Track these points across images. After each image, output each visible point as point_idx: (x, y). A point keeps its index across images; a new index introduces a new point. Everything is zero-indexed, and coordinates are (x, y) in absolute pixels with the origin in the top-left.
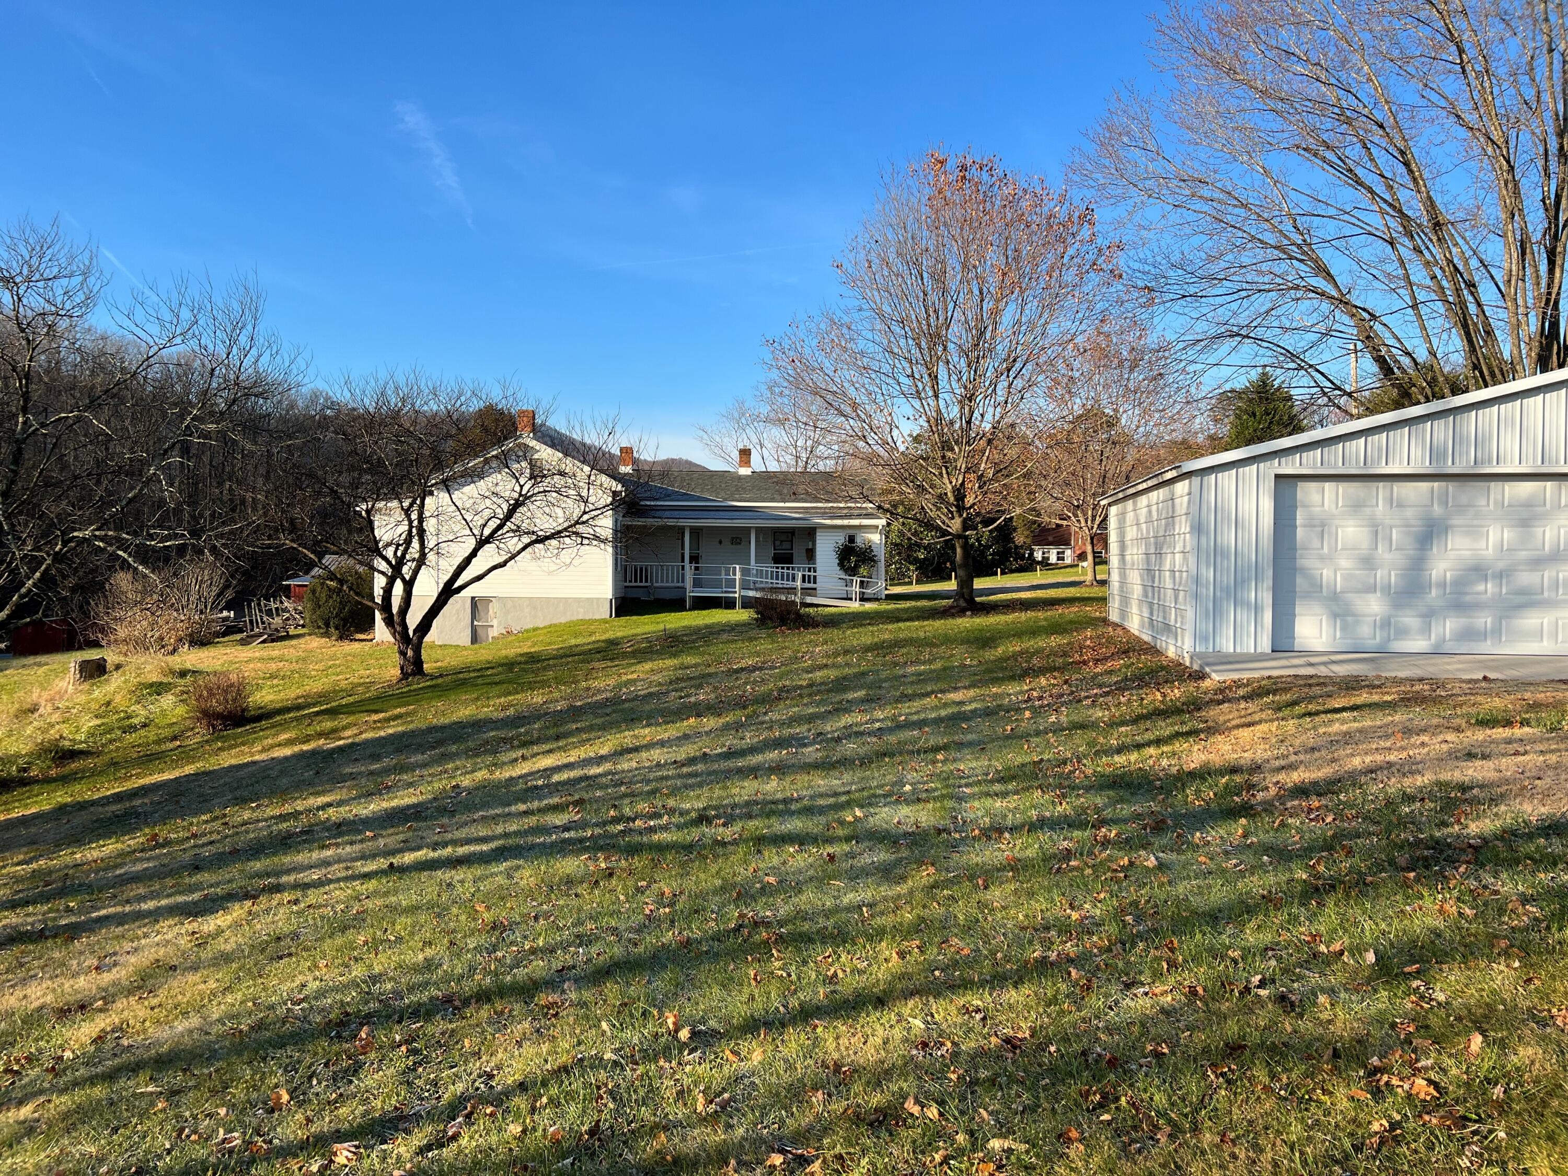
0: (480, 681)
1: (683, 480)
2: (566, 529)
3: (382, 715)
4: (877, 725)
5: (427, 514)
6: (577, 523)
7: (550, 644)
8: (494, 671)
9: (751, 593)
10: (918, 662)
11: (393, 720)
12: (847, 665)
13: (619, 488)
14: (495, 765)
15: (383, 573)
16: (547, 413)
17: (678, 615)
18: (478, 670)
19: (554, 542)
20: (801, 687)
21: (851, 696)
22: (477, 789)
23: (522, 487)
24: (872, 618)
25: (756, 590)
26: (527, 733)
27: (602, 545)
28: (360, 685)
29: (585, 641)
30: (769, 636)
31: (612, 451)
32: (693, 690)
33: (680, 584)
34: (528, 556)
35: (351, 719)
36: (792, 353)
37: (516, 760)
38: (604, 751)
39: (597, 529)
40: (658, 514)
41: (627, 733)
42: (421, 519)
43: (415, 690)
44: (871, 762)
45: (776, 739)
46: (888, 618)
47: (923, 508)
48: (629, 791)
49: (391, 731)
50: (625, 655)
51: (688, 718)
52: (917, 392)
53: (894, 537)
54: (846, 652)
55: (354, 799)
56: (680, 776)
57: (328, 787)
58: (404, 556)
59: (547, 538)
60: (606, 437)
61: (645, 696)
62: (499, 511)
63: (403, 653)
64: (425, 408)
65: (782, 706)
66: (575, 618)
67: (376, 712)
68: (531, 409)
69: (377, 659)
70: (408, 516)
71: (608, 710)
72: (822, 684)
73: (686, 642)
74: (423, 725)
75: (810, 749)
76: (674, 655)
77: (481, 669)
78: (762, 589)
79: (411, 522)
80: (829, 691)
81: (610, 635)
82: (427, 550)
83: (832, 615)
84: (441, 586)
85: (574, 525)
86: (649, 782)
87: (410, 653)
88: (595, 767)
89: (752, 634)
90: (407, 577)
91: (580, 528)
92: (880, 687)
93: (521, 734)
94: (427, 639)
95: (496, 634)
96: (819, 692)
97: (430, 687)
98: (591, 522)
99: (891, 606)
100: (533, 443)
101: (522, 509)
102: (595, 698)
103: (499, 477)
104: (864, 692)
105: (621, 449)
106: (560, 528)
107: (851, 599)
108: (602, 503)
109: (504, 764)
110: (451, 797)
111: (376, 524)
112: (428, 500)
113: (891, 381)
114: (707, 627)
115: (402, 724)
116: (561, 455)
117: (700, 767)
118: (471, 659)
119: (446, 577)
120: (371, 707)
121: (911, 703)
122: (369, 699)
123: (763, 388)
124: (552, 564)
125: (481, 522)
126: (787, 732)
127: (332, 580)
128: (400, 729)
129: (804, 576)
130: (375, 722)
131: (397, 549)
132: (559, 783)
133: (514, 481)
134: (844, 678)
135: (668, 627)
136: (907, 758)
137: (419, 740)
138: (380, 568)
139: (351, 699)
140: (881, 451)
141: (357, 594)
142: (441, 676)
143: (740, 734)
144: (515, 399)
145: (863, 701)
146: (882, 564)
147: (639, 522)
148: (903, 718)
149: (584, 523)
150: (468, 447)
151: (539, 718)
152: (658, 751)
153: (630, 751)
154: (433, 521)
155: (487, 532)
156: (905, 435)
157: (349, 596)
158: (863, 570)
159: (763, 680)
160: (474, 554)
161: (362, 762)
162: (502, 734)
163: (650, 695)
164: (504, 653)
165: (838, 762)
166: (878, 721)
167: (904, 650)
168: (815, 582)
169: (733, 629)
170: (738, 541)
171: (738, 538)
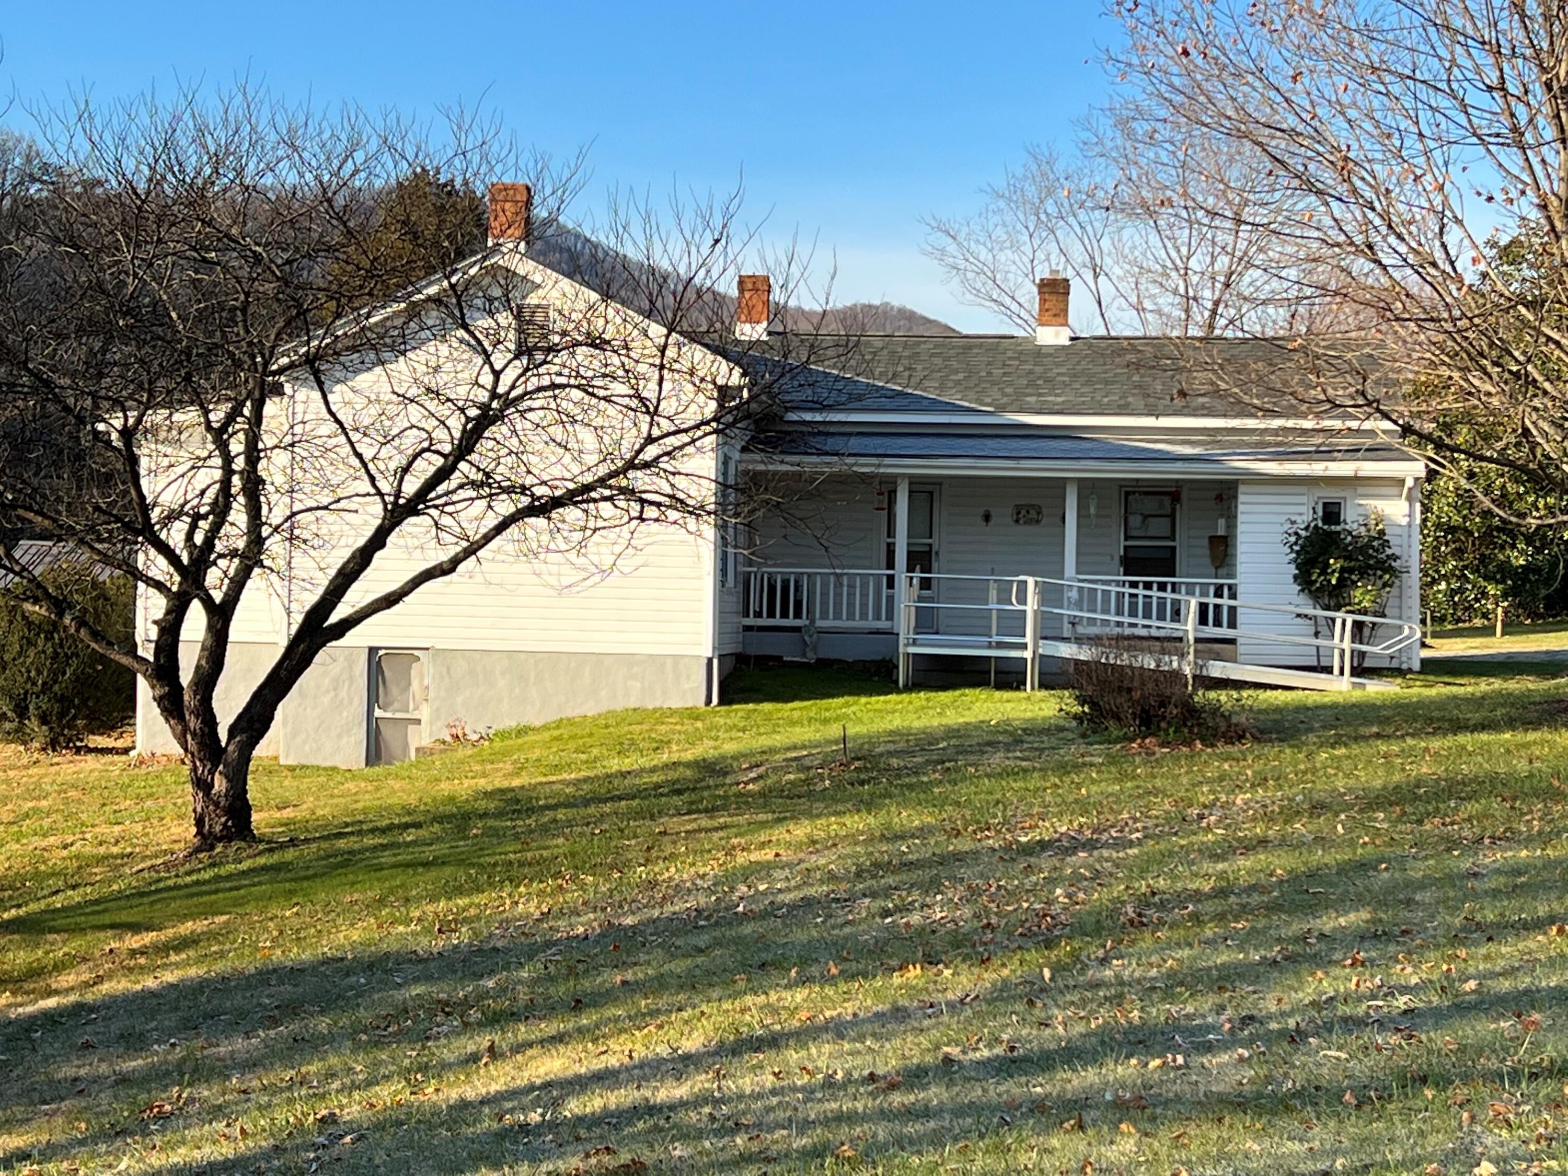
0: (386, 858)
1: (895, 358)
2: (602, 482)
3: (148, 938)
4: (1402, 1002)
5: (267, 440)
6: (631, 465)
7: (557, 768)
8: (422, 833)
9: (1066, 651)
10: (1511, 838)
11: (178, 949)
12: (1319, 840)
13: (736, 378)
14: (424, 1068)
15: (159, 586)
16: (563, 189)
17: (878, 701)
18: (383, 831)
19: (572, 513)
20: (1197, 897)
21: (1329, 922)
22: (379, 1127)
23: (497, 374)
24: (1384, 721)
25: (1079, 640)
26: (502, 990)
27: (691, 521)
28: (101, 860)
29: (643, 762)
30: (1112, 760)
31: (721, 288)
32: (915, 895)
33: (883, 624)
34: (510, 548)
35: (74, 945)
36: (1181, 33)
37: (474, 1058)
38: (692, 1043)
39: (679, 481)
40: (831, 444)
41: (749, 1000)
42: (253, 454)
43: (229, 877)
44: (1385, 1097)
45: (1132, 1029)
46: (1430, 720)
47: (1526, 432)
48: (755, 1147)
49: (170, 977)
50: (743, 802)
51: (902, 968)
52: (1515, 129)
53: (1443, 508)
54: (1317, 808)
55: (82, 1143)
56: (884, 1115)
57: (18, 1111)
58: (209, 543)
59: (557, 503)
60: (705, 251)
61: (792, 907)
62: (440, 434)
63: (203, 785)
64: (268, 180)
65: (1146, 941)
66: (619, 705)
67: (136, 928)
68: (522, 180)
69: (140, 799)
70: (223, 446)
71: (703, 940)
72: (1252, 889)
73: (898, 773)
74: (249, 964)
75: (1225, 1058)
76: (868, 805)
77: (390, 828)
78: (1095, 640)
79: (228, 460)
80: (1273, 908)
81: (704, 750)
82: (265, 531)
83: (1278, 710)
84: (298, 619)
85: (624, 471)
86: (805, 1126)
87: (220, 784)
88: (670, 1082)
89: (1071, 752)
90: (218, 596)
91: (640, 479)
92: (1409, 902)
93: (486, 994)
94: (262, 750)
95: (426, 742)
96: (1244, 910)
97: (264, 869)
98: (664, 464)
99: (1438, 690)
100: (526, 267)
101: (498, 431)
102: (669, 909)
103: (444, 350)
104: (1365, 915)
105: (741, 282)
106: (588, 478)
107: (1328, 670)
108: (691, 417)
109: (445, 1066)
110: (315, 1147)
111: (144, 463)
112: (271, 407)
113: (1443, 102)
114: (952, 733)
115: (199, 961)
116: (594, 296)
117: (935, 1094)
118: (366, 801)
119: (312, 598)
120: (124, 917)
121: (1492, 947)
122: (119, 897)
123: (1105, 125)
124: (566, 569)
125: (399, 461)
126: (1160, 1011)
127: (36, 601)
128: (193, 972)
129: (1203, 608)
130: (133, 953)
131: (193, 527)
132: (580, 1120)
133: (479, 360)
134: (1312, 875)
135: (851, 732)
136: (1485, 1091)
137: (238, 1000)
138: (153, 573)
139: (75, 896)
140: (1412, 281)
141: (96, 635)
142: (293, 842)
143: (1038, 1012)
144: (484, 157)
145: (1363, 937)
146: (1414, 579)
147: (783, 465)
148: (1472, 985)
149: (646, 465)
150: (370, 275)
151: (531, 953)
152: (827, 1048)
153: (757, 1044)
154: (281, 458)
155: (411, 486)
156: (1480, 242)
157: (75, 639)
158: (1362, 595)
159: (1097, 874)
160: (378, 541)
161: (102, 1051)
162: (441, 991)
163: (808, 903)
164: (445, 788)
165: (1297, 1094)
166: (1405, 989)
167: (1473, 808)
168: (1232, 624)
169: (1018, 741)
170: (1033, 515)
171: (1032, 506)
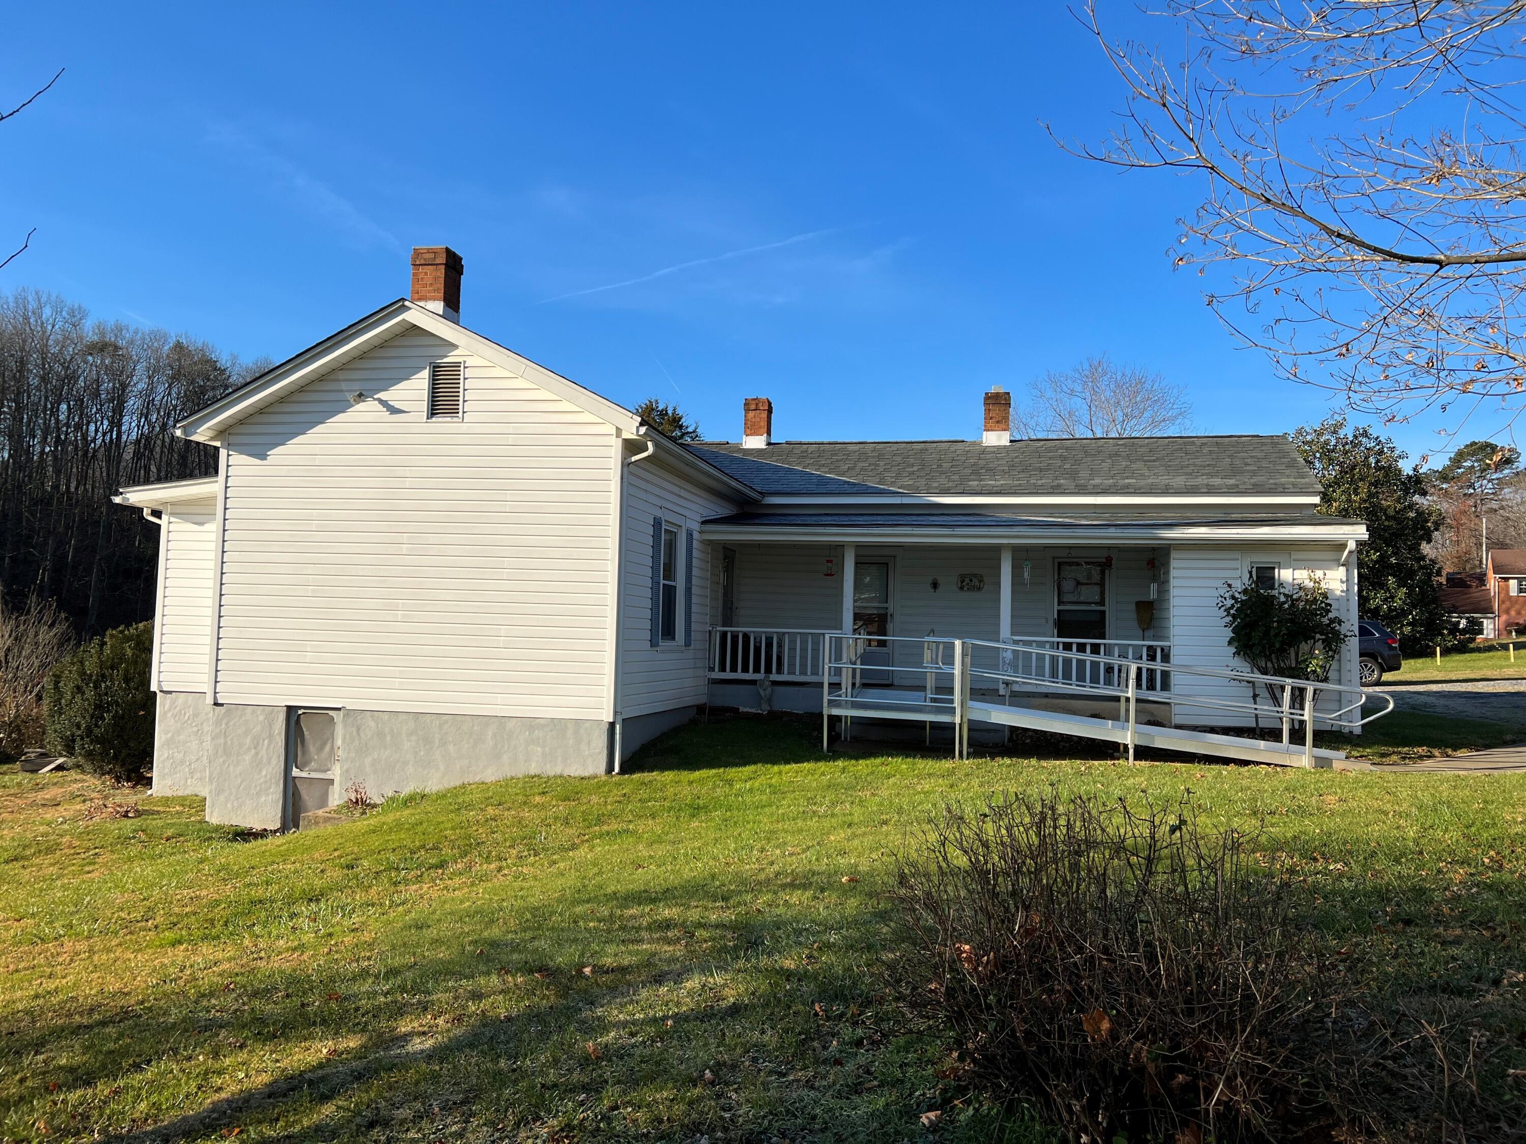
9: (1001, 716)
66: (520, 771)
95: (337, 803)
158: (1302, 660)
170: (976, 582)
171: (975, 575)
